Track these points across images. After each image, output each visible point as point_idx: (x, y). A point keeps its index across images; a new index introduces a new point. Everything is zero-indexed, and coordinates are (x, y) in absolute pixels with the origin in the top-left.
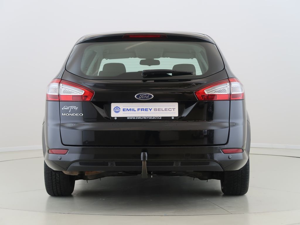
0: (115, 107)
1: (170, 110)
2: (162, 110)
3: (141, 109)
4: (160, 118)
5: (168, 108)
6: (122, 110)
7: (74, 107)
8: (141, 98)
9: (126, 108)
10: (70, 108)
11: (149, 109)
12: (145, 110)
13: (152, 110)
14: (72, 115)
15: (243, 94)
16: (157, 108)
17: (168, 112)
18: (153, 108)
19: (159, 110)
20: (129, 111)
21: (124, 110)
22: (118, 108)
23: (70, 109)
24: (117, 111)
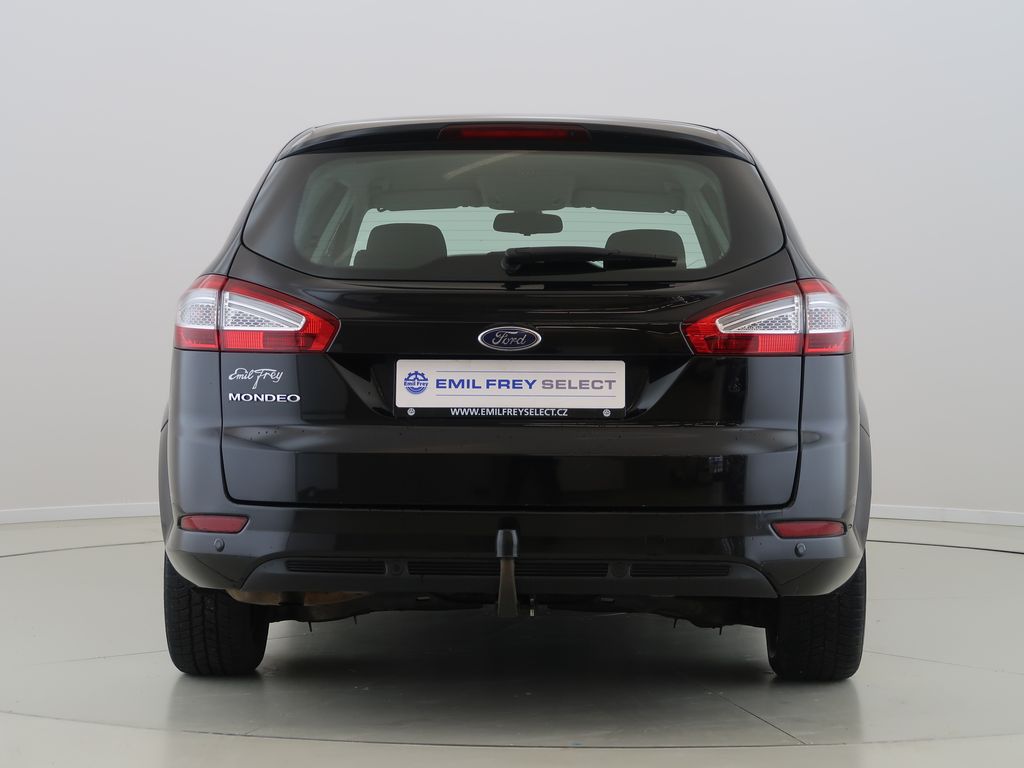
0: (410, 375)
1: (597, 385)
2: (570, 387)
3: (500, 381)
4: (561, 412)
5: (591, 378)
6: (432, 383)
7: (270, 372)
8: (500, 345)
9: (448, 377)
10: (255, 375)
11: (524, 383)
12: (511, 385)
13: (538, 386)
14: (264, 398)
15: (848, 336)
16: (554, 378)
17: (591, 391)
18: (540, 378)
19: (559, 384)
20: (456, 387)
21: (439, 384)
22: (420, 377)
23: (254, 379)
24: (416, 386)
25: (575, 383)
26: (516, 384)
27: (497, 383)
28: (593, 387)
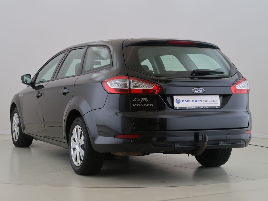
0: (177, 99)
1: (214, 101)
2: (209, 102)
3: (195, 100)
4: (208, 107)
5: (213, 99)
6: (181, 101)
7: (145, 99)
8: (197, 92)
9: (184, 100)
10: (141, 100)
11: (200, 101)
12: (197, 101)
13: (203, 101)
14: (143, 105)
16: (206, 99)
17: (213, 102)
18: (203, 100)
19: (207, 101)
20: (186, 102)
21: (183, 101)
22: (179, 100)
23: (141, 101)
24: (178, 102)
25: (210, 101)
26: (198, 101)
27: (194, 101)
28: (214, 102)
